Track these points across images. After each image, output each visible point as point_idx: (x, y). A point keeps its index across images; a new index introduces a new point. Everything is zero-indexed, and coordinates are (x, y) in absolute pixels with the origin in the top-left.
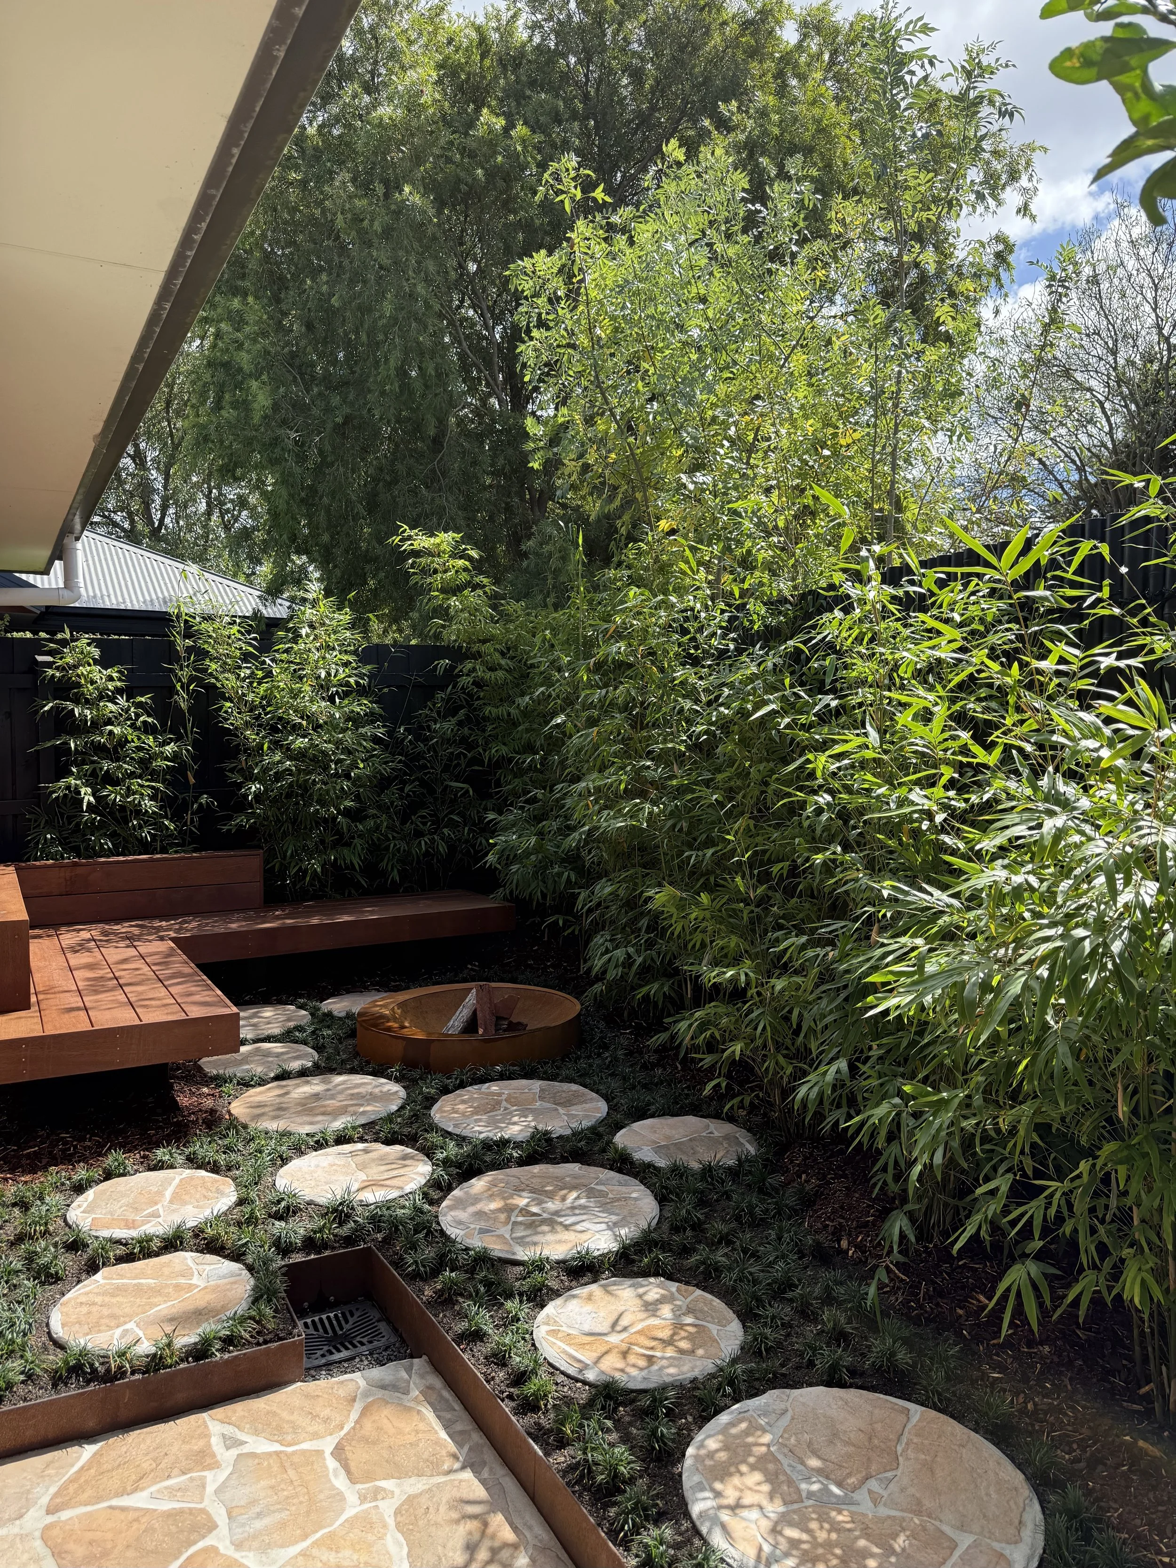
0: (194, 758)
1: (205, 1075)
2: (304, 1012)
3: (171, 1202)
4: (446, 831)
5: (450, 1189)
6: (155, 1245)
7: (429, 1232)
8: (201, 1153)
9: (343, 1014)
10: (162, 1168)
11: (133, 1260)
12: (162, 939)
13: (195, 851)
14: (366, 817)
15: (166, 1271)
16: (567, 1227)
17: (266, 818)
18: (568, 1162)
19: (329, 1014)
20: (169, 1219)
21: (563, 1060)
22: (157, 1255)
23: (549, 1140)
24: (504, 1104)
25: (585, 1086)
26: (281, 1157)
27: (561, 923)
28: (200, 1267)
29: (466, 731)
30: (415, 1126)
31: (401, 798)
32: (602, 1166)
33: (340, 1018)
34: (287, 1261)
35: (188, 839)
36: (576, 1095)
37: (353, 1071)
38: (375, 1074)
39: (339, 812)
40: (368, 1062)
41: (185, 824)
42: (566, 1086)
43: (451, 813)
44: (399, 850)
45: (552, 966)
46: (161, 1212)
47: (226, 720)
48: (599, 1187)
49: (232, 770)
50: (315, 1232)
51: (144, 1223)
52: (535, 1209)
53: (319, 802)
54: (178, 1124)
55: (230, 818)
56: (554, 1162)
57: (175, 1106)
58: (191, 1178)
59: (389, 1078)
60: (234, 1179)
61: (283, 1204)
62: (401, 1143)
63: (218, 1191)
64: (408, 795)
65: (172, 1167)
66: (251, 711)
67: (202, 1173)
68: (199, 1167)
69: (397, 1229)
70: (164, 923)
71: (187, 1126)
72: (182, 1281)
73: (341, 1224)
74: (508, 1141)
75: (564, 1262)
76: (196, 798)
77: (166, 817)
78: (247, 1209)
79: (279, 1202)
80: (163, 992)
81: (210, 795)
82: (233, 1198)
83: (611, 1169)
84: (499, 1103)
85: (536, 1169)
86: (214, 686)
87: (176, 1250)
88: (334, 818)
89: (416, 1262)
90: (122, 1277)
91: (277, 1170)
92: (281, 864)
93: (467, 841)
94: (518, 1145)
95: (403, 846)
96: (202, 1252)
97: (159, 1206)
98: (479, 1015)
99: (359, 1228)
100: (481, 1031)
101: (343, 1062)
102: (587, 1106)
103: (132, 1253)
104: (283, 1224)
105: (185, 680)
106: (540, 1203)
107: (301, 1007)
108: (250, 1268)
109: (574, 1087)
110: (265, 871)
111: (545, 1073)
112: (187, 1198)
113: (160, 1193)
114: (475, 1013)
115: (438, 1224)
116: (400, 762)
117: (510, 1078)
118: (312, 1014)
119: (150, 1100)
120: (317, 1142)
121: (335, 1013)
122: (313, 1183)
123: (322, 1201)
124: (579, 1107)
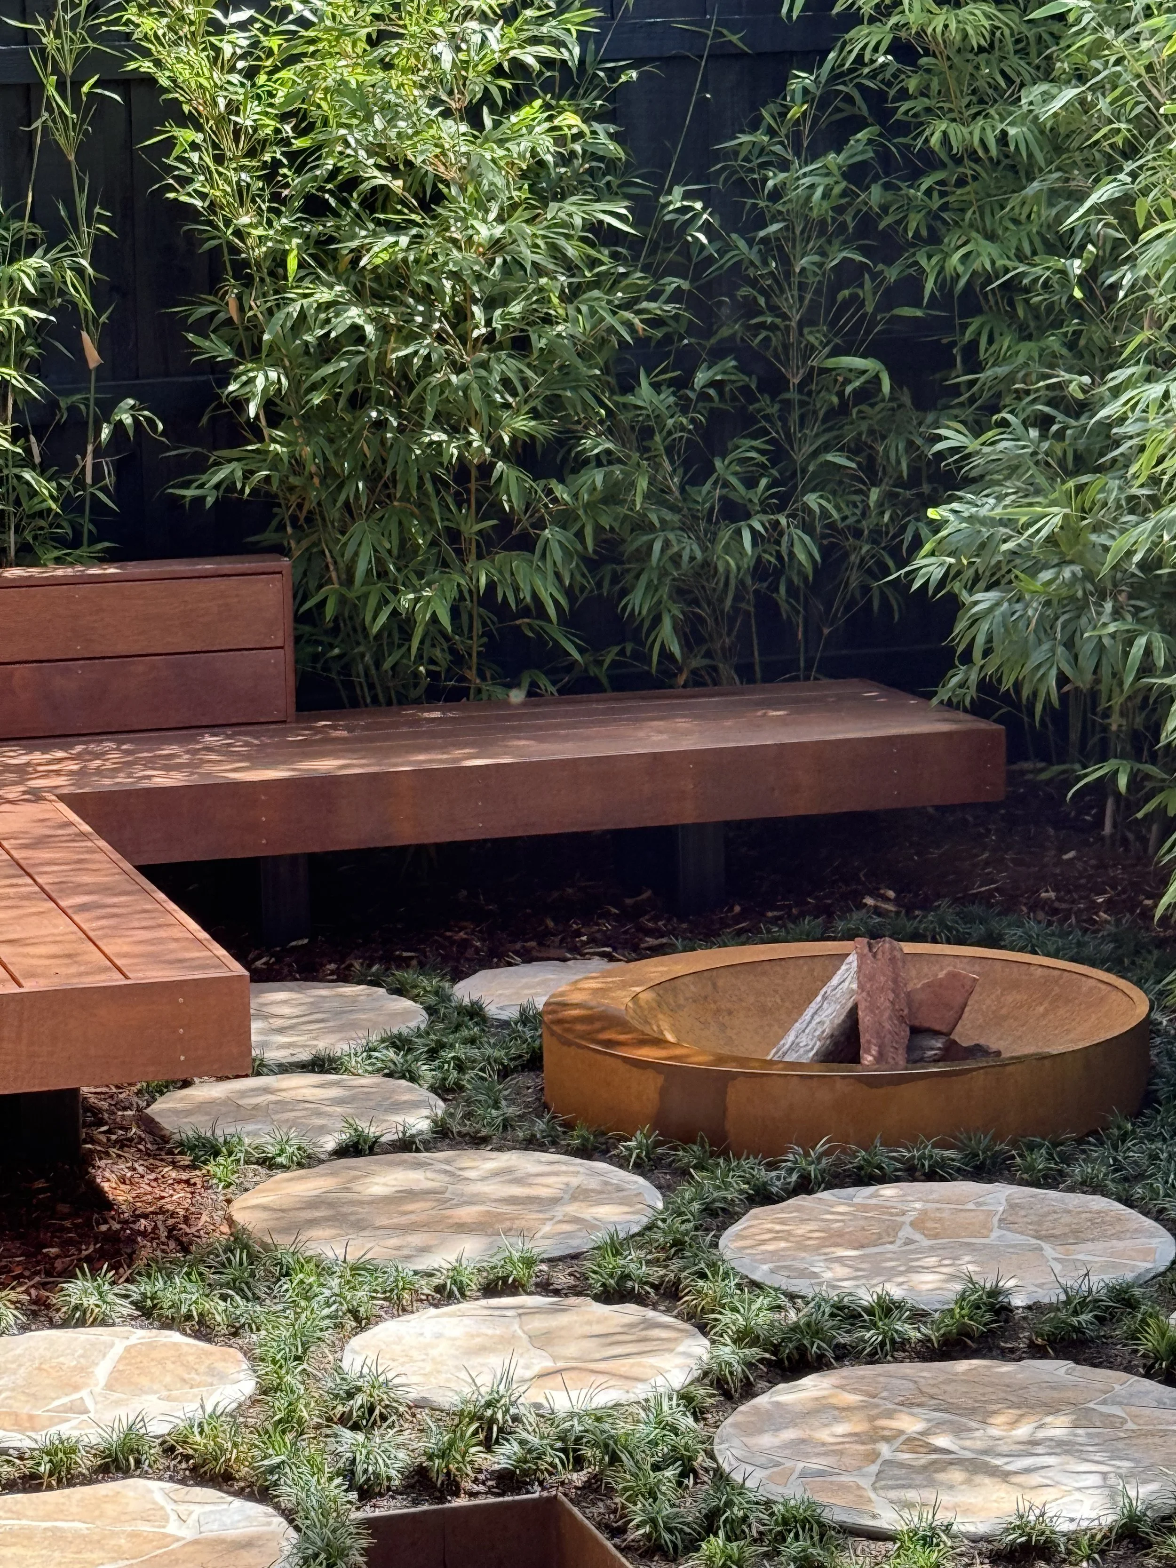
0: (95, 291)
1: (165, 1139)
2: (406, 1003)
3: (109, 1387)
4: (812, 500)
5: (748, 1391)
6: (84, 1463)
7: (688, 1470)
8: (168, 1297)
9: (512, 1014)
10: (82, 1323)
11: (37, 1488)
12: (36, 796)
13: (108, 558)
14: (582, 463)
15: (110, 1509)
16: (1005, 1476)
17: (297, 464)
18: (1044, 1356)
19: (475, 1012)
20: (107, 1417)
21: (1080, 1141)
22: (87, 1481)
23: (1003, 1312)
24: (907, 1232)
25: (1128, 1202)
26: (354, 1313)
27: (1122, 781)
28: (182, 1508)
29: (876, 195)
30: (676, 1264)
31: (684, 406)
32: (1129, 1369)
33: (505, 1024)
34: (368, 1512)
35: (88, 526)
36: (1097, 1221)
37: (531, 1144)
38: (585, 1152)
39: (498, 450)
40: (569, 1126)
41: (79, 483)
42: (1076, 1200)
43: (826, 448)
44: (676, 560)
45: (1110, 906)
46: (89, 1404)
47: (185, 181)
48: (1103, 1409)
49: (202, 327)
50: (431, 1457)
51: (52, 1423)
52: (942, 1441)
53: (441, 420)
54: (112, 1237)
55: (201, 466)
56: (1008, 1355)
57: (102, 1203)
58: (152, 1346)
59: (622, 1163)
60: (247, 1352)
61: (359, 1399)
62: (641, 1300)
63: (211, 1371)
64: (703, 396)
65: (103, 1321)
66: (251, 153)
67: (174, 1337)
68: (168, 1324)
69: (615, 1459)
70: (37, 756)
71: (131, 1240)
72: (145, 1527)
73: (488, 1445)
74: (899, 1306)
75: (987, 1539)
76: (107, 409)
77: (26, 461)
78: (281, 1402)
79: (350, 1395)
80: (63, 925)
81: (144, 399)
82: (248, 1387)
83: (1148, 1375)
84: (896, 1228)
85: (963, 1366)
86: (150, 81)
87: (126, 1472)
88: (486, 469)
89: (653, 1521)
90: (19, 1516)
91: (344, 1341)
92: (342, 600)
93: (876, 535)
94: (918, 1316)
95: (690, 548)
96: (183, 1482)
97: (84, 1393)
98: (865, 1019)
99: (532, 1454)
100: (868, 1059)
101: (507, 1124)
102: (1119, 1245)
103: (34, 1476)
104: (360, 1437)
105: (68, 67)
106: (959, 1431)
107: (400, 991)
108: (289, 1516)
109: (1098, 1203)
110: (299, 619)
111: (1030, 1169)
112: (144, 1381)
113: (84, 1370)
114: (853, 1014)
115: (711, 1455)
116: (677, 296)
117: (932, 1176)
118: (430, 1010)
119: (40, 1184)
120: (440, 1289)
121: (492, 1010)
122: (429, 1367)
123: (448, 1399)
124: (1099, 1246)
